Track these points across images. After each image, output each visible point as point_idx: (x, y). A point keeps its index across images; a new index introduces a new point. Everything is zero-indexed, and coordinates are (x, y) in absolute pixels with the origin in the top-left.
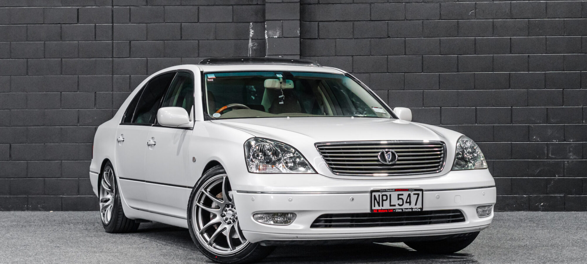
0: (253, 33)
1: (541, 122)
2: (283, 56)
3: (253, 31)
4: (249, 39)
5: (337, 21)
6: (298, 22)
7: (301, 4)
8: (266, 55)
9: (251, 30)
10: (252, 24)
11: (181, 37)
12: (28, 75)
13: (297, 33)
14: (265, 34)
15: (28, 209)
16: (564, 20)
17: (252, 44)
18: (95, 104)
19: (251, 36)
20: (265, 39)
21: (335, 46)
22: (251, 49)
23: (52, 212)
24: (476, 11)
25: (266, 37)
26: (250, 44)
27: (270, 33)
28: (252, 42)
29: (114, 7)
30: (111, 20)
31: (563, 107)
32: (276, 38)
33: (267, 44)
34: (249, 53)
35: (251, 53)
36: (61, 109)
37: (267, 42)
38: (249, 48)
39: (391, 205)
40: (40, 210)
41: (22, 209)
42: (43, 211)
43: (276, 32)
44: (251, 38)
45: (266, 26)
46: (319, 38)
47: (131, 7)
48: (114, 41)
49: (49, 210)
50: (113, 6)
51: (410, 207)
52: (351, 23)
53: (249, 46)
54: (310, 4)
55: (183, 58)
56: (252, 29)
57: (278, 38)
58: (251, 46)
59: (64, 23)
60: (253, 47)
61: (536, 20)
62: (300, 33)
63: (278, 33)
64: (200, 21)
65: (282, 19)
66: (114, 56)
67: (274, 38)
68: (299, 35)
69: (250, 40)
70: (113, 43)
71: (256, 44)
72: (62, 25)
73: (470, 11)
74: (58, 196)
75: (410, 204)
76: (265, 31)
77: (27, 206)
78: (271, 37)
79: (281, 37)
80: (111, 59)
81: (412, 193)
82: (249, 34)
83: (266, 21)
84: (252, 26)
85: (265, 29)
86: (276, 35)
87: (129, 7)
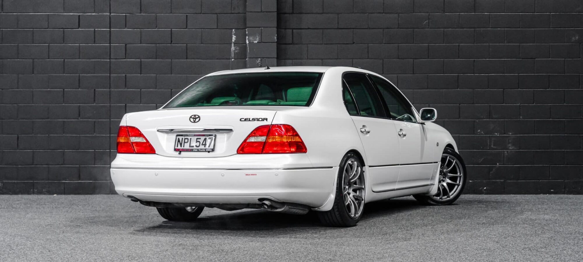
0: (235, 38)
1: (485, 117)
2: (262, 59)
3: (235, 37)
4: (231, 44)
5: (309, 28)
6: (275, 29)
7: (278, 14)
8: (247, 58)
9: (233, 36)
10: (234, 30)
11: (172, 41)
12: (34, 74)
13: (275, 39)
14: (246, 39)
15: (34, 193)
16: (505, 30)
17: (235, 48)
18: (94, 100)
19: (233, 41)
20: (246, 43)
21: (308, 50)
22: (233, 52)
23: (56, 196)
24: (429, 21)
25: (247, 42)
26: (233, 48)
27: (251, 38)
28: (234, 47)
29: (112, 14)
30: (109, 25)
31: (504, 104)
32: (255, 43)
33: (248, 48)
34: (231, 56)
35: (233, 56)
36: (64, 104)
37: (248, 46)
38: (232, 51)
40: (45, 194)
41: (29, 193)
42: (47, 194)
43: (256, 38)
44: (233, 43)
45: (247, 32)
46: (293, 43)
47: (126, 14)
48: (111, 44)
49: (53, 194)
50: (110, 13)
52: (321, 30)
53: (232, 50)
54: (285, 13)
55: (172, 60)
56: (235, 35)
57: (257, 43)
58: (233, 50)
59: (66, 28)
60: (235, 50)
61: (481, 30)
62: (277, 39)
63: (258, 38)
64: (188, 28)
65: (261, 26)
66: (112, 57)
67: (254, 43)
68: (276, 40)
69: (233, 45)
70: (110, 46)
71: (238, 48)
72: (65, 29)
73: (425, 21)
74: (61, 181)
76: (246, 37)
77: (33, 190)
78: (251, 42)
79: (260, 42)
80: (109, 60)
82: (232, 39)
83: (247, 28)
84: (234, 32)
85: (246, 35)
86: (256, 41)
87: (125, 14)
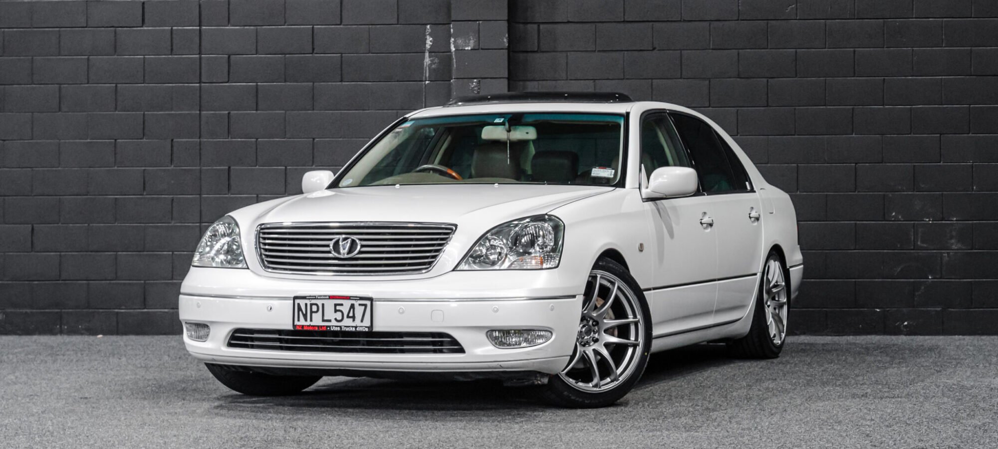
39: (324, 320)
51: (354, 324)
75: (354, 320)
81: (356, 303)
